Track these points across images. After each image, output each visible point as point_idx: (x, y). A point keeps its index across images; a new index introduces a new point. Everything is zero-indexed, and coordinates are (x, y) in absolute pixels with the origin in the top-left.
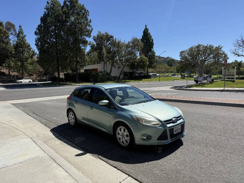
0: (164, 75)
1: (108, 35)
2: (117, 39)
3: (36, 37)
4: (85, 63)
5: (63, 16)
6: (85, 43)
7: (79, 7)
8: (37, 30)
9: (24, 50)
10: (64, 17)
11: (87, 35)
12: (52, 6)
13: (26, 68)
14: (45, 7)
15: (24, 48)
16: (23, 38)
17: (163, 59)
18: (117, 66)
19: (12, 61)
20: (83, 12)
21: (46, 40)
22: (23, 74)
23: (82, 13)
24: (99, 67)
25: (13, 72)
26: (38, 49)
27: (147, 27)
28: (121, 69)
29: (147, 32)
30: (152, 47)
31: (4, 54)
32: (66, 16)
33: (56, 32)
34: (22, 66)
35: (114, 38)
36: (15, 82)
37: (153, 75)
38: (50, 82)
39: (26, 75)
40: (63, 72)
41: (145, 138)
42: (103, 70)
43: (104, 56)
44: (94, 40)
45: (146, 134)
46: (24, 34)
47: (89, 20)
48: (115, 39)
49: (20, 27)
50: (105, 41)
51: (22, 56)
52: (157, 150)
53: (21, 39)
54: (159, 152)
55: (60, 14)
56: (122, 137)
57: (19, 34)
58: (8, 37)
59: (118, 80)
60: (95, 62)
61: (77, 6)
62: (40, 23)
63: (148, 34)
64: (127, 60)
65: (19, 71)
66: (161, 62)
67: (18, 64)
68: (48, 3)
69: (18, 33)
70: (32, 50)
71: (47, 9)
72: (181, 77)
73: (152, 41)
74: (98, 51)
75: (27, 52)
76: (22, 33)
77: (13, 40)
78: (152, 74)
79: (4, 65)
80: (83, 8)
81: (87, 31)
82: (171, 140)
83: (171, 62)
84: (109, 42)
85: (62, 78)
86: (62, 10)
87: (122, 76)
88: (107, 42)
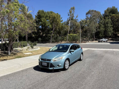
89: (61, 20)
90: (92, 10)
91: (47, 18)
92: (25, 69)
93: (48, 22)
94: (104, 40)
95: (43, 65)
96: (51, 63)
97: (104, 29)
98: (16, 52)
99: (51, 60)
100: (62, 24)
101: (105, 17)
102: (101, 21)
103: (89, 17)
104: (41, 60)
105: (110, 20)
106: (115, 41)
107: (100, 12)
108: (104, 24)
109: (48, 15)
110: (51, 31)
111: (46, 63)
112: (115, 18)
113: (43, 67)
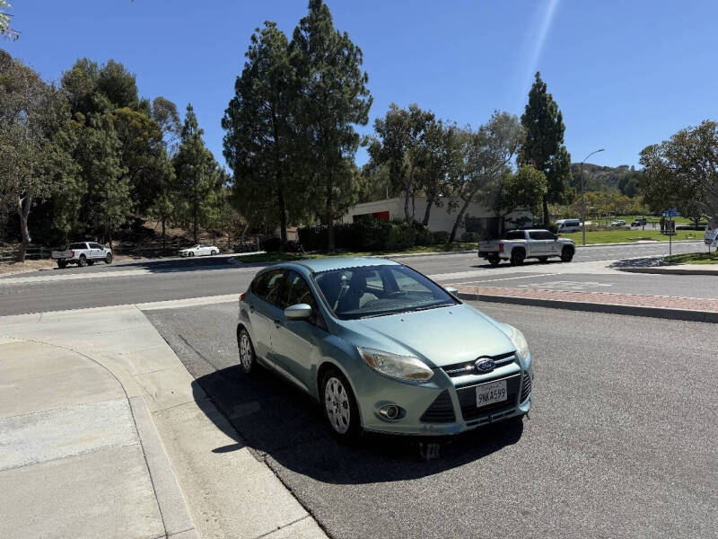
0: (603, 223)
1: (419, 112)
2: (444, 121)
3: (225, 133)
4: (352, 199)
5: (292, 70)
6: (352, 140)
7: (335, 41)
8: (228, 115)
9: (198, 169)
10: (294, 74)
11: (356, 117)
12: (265, 46)
13: (205, 217)
14: (247, 51)
15: (197, 164)
16: (196, 138)
17: (604, 173)
18: (446, 201)
19: (171, 200)
20: (346, 53)
21: (249, 141)
22: (195, 232)
23: (343, 58)
24: (392, 207)
25: (173, 227)
26: (231, 166)
27: (541, 77)
28: (458, 210)
29: (540, 93)
30: (560, 139)
31: (151, 181)
32: (299, 70)
33: (274, 117)
34: (195, 211)
35: (437, 119)
36: (177, 254)
37: (568, 225)
38: (263, 252)
39: (205, 234)
40: (294, 225)
41: (385, 413)
42: (403, 216)
43: (407, 175)
44: (379, 130)
45: (387, 402)
46: (199, 127)
47: (362, 75)
48: (440, 122)
49: (189, 109)
50: (408, 130)
51: (194, 185)
52: (425, 449)
53: (192, 141)
54: (428, 456)
55: (283, 66)
56: (335, 407)
57: (186, 128)
58: (159, 138)
59: (450, 241)
60: (385, 192)
61: (330, 40)
62: (235, 96)
63: (545, 99)
64: (475, 183)
65: (187, 226)
66: (598, 184)
67: (185, 207)
68: (254, 39)
69: (183, 124)
70: (217, 168)
71: (252, 56)
72: (662, 228)
73: (560, 118)
74: (389, 162)
75: (206, 174)
76: (194, 125)
77: (172, 143)
78: (562, 221)
79: (151, 210)
80: (344, 42)
81: (356, 108)
82: (468, 425)
83: (631, 180)
84: (422, 132)
85: (291, 242)
86: (289, 55)
87: (460, 232)
88: (415, 134)
95: (480, 404)
97: (81, 186)
105: (113, 133)
112: (137, 131)
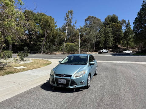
3: (134, 25)
8: (135, 21)
13: (130, 44)
15: (129, 33)
16: (129, 27)
19: (122, 41)
25: (123, 47)
31: (119, 37)
49: (128, 21)
51: (128, 37)
67: (125, 42)
76: (129, 24)
82: (57, 85)
89: (55, 25)
90: (92, 16)
91: (36, 21)
92: (28, 89)
93: (38, 26)
94: (104, 51)
95: (59, 82)
96: (72, 80)
97: (104, 39)
98: (2, 66)
99: (72, 75)
100: (57, 30)
101: (105, 25)
102: (102, 30)
103: (88, 24)
104: (55, 76)
105: (111, 28)
106: (115, 53)
107: (100, 20)
108: (105, 33)
109: (38, 18)
110: (42, 38)
111: (65, 80)
112: (116, 27)
113: (59, 86)
